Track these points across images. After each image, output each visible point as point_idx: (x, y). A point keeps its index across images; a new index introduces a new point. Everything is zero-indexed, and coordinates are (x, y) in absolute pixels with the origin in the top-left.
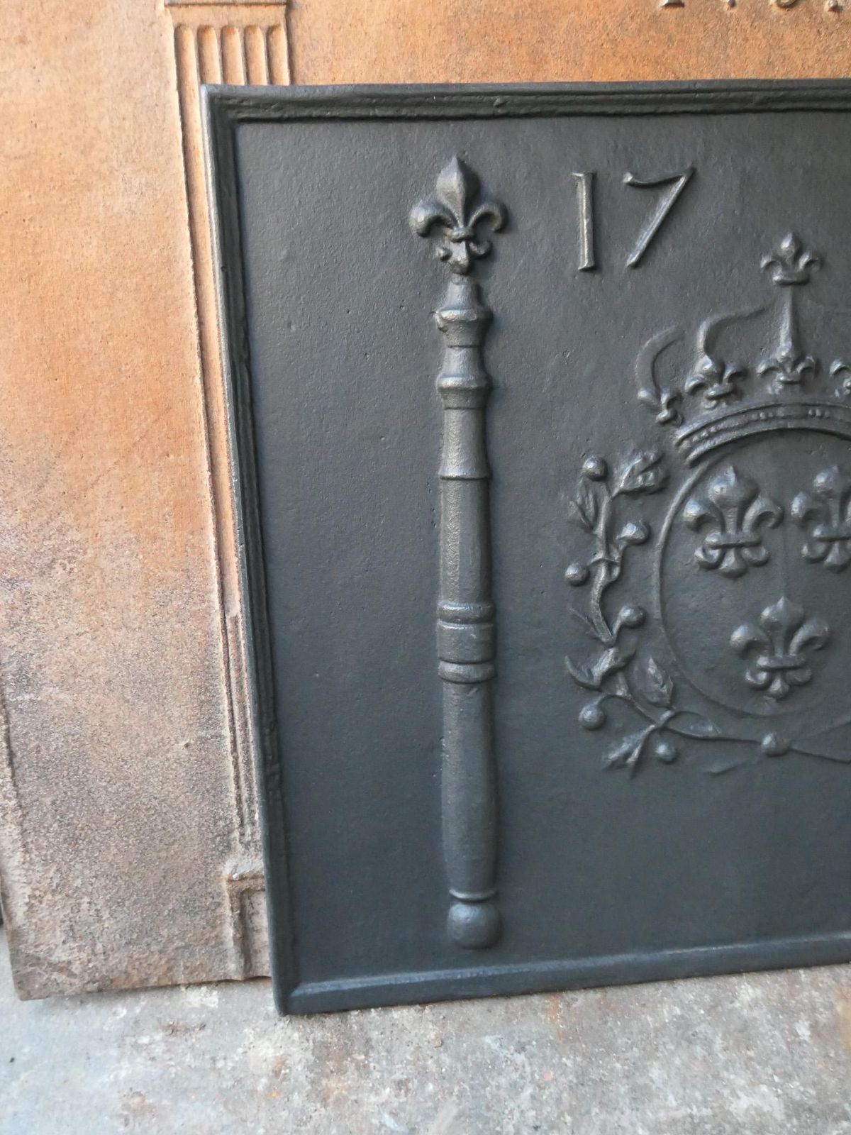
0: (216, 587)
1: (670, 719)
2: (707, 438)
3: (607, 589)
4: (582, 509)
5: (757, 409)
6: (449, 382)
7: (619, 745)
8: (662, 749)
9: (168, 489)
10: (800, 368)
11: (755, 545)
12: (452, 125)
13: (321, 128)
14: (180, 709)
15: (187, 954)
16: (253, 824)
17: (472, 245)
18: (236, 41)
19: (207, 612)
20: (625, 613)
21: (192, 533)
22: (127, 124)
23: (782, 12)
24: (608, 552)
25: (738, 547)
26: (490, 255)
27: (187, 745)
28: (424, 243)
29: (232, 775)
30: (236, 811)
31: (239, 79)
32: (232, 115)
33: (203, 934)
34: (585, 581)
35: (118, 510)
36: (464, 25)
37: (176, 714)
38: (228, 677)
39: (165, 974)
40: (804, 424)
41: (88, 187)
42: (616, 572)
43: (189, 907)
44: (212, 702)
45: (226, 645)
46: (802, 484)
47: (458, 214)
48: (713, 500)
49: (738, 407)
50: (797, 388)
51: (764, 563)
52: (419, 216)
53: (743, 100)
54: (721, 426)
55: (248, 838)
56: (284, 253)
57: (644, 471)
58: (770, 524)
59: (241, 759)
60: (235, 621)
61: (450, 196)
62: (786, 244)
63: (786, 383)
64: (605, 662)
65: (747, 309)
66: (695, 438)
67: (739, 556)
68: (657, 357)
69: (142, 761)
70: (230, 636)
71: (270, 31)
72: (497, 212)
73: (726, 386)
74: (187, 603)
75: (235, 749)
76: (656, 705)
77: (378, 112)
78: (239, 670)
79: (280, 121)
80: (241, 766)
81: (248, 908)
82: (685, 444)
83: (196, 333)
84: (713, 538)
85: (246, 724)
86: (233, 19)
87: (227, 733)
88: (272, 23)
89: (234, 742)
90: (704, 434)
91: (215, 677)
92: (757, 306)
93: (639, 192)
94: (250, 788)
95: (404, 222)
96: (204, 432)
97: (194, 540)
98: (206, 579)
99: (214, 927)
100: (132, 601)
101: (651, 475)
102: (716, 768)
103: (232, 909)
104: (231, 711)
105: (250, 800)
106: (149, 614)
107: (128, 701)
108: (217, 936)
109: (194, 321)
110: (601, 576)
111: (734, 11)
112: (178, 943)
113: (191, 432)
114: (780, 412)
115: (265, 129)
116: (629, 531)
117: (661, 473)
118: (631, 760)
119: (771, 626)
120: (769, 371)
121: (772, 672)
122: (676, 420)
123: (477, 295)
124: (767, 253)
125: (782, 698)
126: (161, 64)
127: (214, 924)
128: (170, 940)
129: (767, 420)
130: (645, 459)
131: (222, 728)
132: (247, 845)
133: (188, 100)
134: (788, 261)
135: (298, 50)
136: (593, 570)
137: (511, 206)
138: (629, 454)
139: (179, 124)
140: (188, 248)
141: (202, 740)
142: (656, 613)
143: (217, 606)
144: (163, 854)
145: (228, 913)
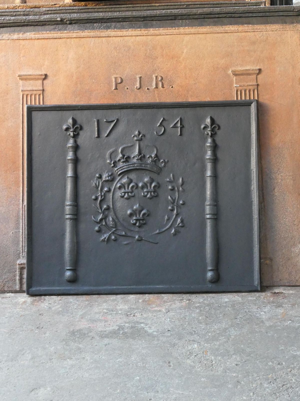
0: (21, 199)
1: (115, 231)
2: (121, 170)
3: (101, 201)
4: (96, 184)
5: (131, 164)
6: (69, 158)
7: (104, 236)
8: (113, 237)
9: (14, 178)
10: (140, 157)
11: (131, 192)
12: (71, 111)
13: (47, 112)
14: (12, 225)
15: (8, 283)
16: (25, 252)
17: (74, 132)
18: (33, 97)
19: (19, 204)
20: (105, 206)
21: (18, 187)
22: (12, 111)
23: (137, 90)
24: (101, 193)
25: (128, 193)
26: (78, 134)
27: (13, 233)
28: (65, 132)
29: (21, 240)
30: (21, 249)
31: (33, 103)
32: (31, 110)
33: (12, 278)
34: (96, 199)
35: (4, 182)
36: (76, 93)
37: (11, 226)
38: (22, 218)
39: (2, 288)
40: (141, 168)
41: (4, 122)
42: (103, 197)
43: (9, 271)
44: (19, 224)
45: (22, 211)
46: (141, 180)
47: (71, 127)
48: (123, 183)
49: (127, 164)
50: (139, 160)
51: (134, 196)
52: (65, 127)
53: (126, 107)
54: (123, 168)
55: (23, 255)
56: (39, 134)
57: (108, 177)
58: (135, 188)
59: (23, 236)
60: (25, 206)
61: (70, 124)
62: (137, 133)
63: (137, 160)
64: (100, 217)
65: (130, 145)
66: (119, 170)
67: (128, 195)
68: (111, 154)
69: (3, 236)
70: (23, 209)
71: (39, 95)
72: (79, 126)
73: (125, 160)
74: (15, 202)
75: (22, 234)
76: (111, 227)
77: (57, 109)
78: (25, 216)
79: (40, 111)
80: (24, 238)
81: (22, 272)
82: (117, 171)
83: (22, 148)
84: (123, 190)
85: (25, 229)
86: (33, 93)
87: (21, 231)
88: (40, 93)
89: (22, 233)
90: (120, 169)
91: (20, 218)
92: (132, 145)
93: (107, 123)
94: (25, 244)
95: (62, 128)
96: (22, 167)
97: (18, 189)
98: (20, 197)
99: (14, 277)
100: (4, 201)
101: (110, 177)
102: (125, 243)
103: (19, 272)
104: (22, 226)
105: (25, 247)
106: (8, 204)
107: (1, 222)
108: (15, 279)
109: (22, 146)
110: (100, 199)
111: (128, 90)
112: (6, 280)
113: (19, 167)
114: (136, 165)
115: (37, 112)
116: (106, 189)
117: (112, 177)
118: (106, 240)
119: (136, 210)
120: (134, 157)
121: (137, 220)
122: (115, 166)
123: (75, 142)
124: (133, 134)
125: (139, 227)
126: (19, 100)
127: (15, 276)
128: (5, 279)
129: (133, 167)
130: (108, 174)
131: (20, 229)
132: (23, 257)
133: (24, 106)
134: (137, 136)
135: (44, 98)
136: (98, 197)
137: (82, 125)
138: (105, 173)
139: (22, 111)
140: (21, 133)
141: (16, 232)
142: (111, 206)
143: (21, 203)
144: (5, 258)
145: (18, 273)
